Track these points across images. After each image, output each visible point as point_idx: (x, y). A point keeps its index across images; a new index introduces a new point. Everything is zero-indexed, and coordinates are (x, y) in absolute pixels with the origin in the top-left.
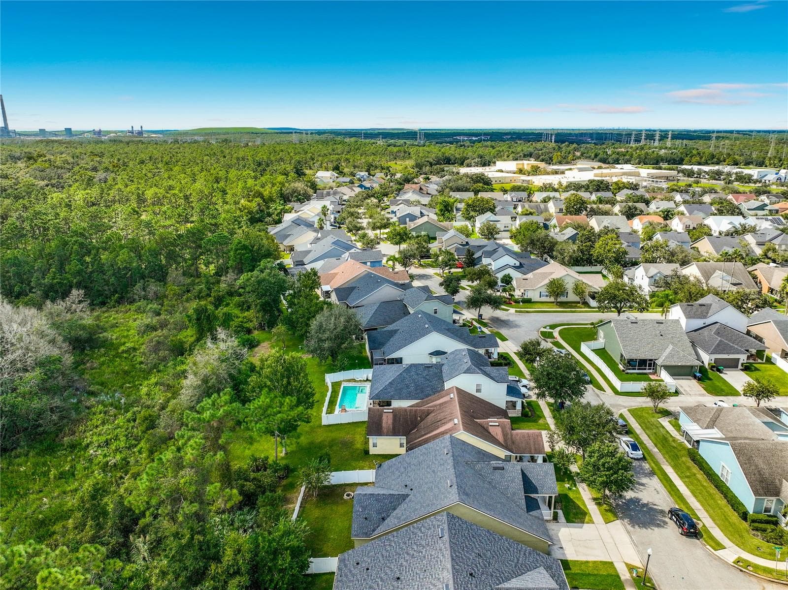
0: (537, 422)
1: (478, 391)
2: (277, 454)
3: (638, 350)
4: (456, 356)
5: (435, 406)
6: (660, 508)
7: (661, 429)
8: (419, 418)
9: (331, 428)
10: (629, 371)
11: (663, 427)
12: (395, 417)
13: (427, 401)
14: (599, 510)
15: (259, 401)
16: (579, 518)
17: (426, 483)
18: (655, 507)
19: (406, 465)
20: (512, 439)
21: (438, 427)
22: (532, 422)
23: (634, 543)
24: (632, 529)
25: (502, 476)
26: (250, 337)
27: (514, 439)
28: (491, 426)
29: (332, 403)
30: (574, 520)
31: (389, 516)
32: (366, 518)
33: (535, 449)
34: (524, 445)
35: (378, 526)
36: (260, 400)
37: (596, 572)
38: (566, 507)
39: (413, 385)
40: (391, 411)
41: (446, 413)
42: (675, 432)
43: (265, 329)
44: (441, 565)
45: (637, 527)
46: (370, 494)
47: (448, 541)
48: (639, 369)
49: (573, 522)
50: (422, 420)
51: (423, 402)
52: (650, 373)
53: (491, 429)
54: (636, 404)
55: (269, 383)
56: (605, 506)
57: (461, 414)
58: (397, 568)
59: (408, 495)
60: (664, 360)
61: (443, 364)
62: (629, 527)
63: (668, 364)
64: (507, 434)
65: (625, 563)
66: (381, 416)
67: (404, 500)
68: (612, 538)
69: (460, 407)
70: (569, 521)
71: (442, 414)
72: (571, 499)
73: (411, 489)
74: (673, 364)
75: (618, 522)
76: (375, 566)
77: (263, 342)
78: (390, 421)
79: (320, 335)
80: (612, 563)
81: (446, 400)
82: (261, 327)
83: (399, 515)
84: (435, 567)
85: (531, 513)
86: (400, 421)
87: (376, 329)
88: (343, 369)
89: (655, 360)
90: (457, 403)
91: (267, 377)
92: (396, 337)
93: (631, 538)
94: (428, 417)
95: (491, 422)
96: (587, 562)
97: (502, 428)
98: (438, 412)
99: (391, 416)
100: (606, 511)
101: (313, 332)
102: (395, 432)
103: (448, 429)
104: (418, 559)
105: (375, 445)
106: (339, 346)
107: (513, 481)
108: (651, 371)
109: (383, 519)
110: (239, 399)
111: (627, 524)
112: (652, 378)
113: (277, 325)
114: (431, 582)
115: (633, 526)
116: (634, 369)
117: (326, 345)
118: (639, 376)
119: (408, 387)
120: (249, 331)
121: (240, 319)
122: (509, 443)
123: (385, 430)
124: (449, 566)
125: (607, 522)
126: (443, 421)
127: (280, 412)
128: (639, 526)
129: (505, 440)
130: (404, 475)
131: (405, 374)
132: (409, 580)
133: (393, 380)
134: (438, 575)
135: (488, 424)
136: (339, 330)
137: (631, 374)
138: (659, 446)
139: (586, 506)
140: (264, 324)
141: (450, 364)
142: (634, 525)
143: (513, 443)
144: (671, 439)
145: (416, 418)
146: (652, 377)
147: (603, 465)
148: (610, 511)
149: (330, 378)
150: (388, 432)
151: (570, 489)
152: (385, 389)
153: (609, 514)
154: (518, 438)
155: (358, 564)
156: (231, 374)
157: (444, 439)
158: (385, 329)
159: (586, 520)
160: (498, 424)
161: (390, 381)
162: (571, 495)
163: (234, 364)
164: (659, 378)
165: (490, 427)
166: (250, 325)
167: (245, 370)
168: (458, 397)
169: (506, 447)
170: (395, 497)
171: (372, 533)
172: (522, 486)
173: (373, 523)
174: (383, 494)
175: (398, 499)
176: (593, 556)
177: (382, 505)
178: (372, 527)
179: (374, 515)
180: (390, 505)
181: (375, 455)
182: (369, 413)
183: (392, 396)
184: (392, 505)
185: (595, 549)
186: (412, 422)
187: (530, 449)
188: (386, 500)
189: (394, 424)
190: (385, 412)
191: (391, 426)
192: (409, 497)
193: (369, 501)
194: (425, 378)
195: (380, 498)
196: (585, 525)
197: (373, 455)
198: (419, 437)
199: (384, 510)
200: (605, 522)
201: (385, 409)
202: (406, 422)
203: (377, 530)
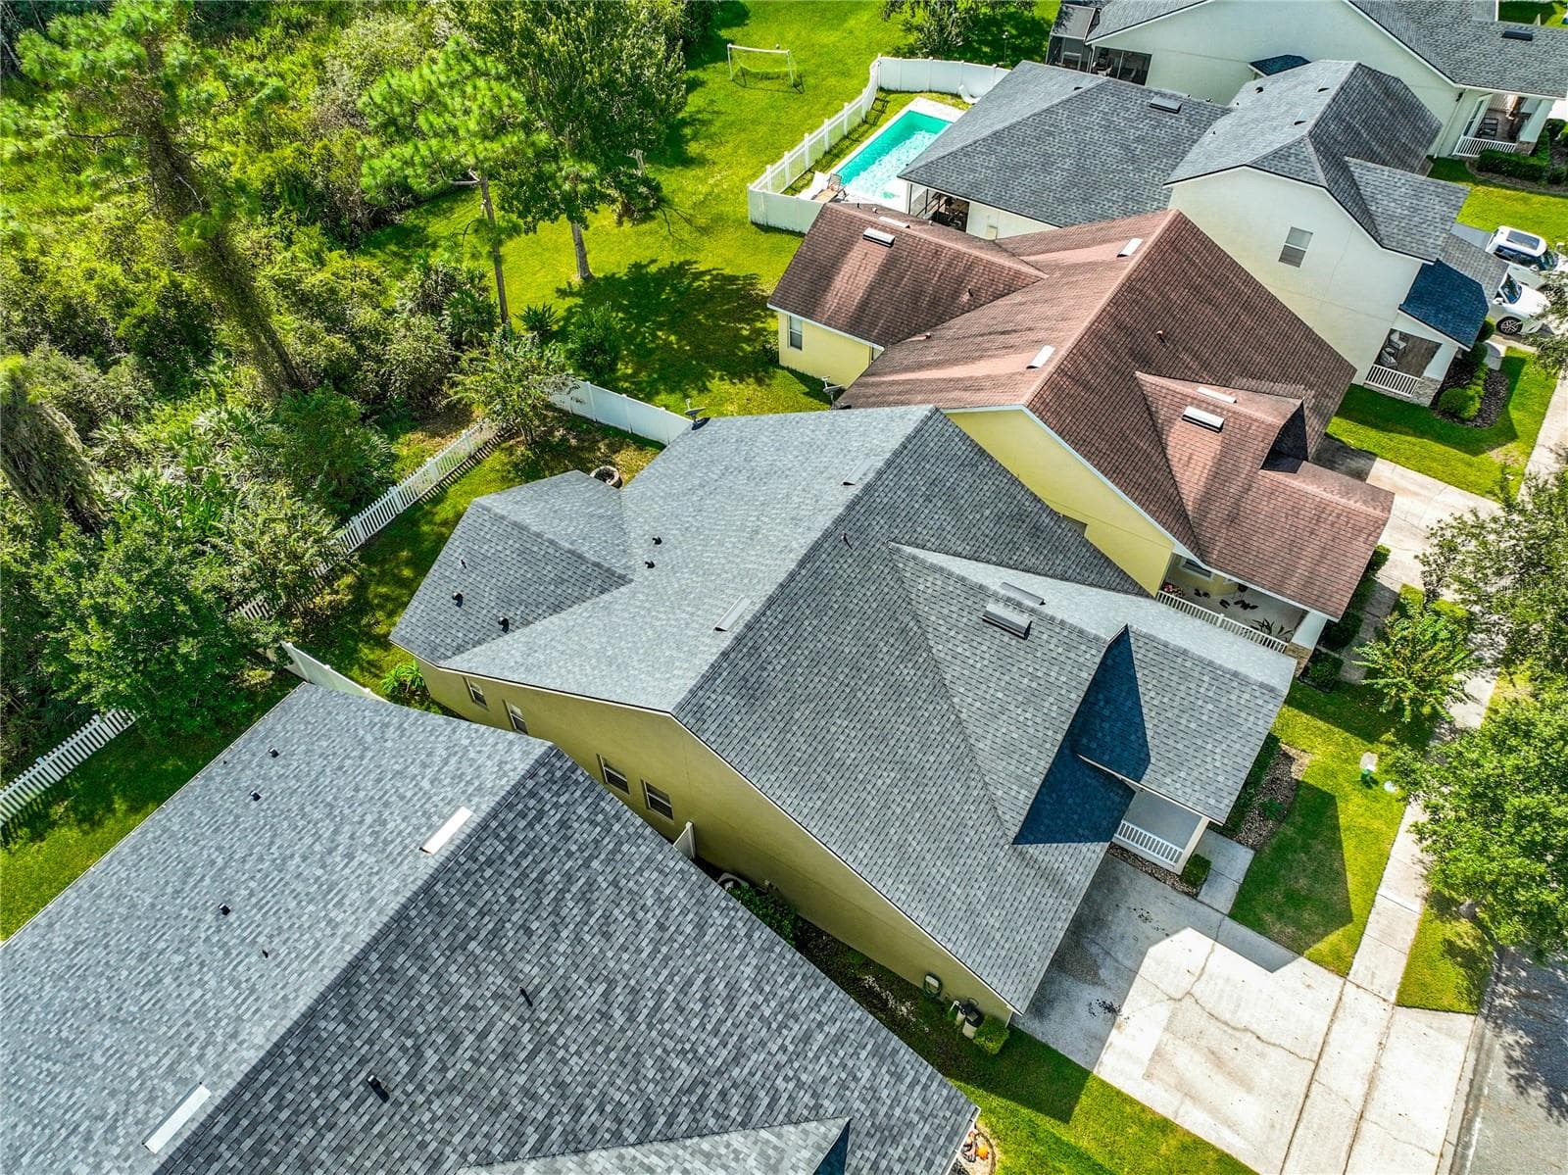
0: (1479, 452)
1: (1290, 256)
5: (1055, 268)
8: (966, 297)
12: (889, 266)
14: (1420, 932)
16: (1297, 923)
20: (1237, 504)
21: (981, 354)
22: (1456, 446)
24: (1506, 1089)
25: (1003, 662)
27: (1247, 505)
29: (834, 158)
30: (1268, 918)
31: (528, 623)
33: (1309, 583)
35: (479, 643)
38: (1282, 849)
40: (891, 237)
41: (1050, 312)
45: (1538, 1094)
46: (515, 524)
47: (417, 884)
49: (1256, 926)
50: (975, 304)
53: (1176, 434)
56: (1465, 926)
57: (1090, 332)
61: (1229, 112)
62: (1499, 1076)
64: (1231, 477)
66: (845, 247)
67: (602, 592)
68: (1372, 1082)
69: (1112, 304)
70: (1243, 910)
71: (1039, 310)
72: (1336, 828)
73: (651, 566)
75: (1464, 1023)
78: (866, 277)
81: (1101, 257)
85: (1032, 850)
86: (897, 285)
90: (1119, 282)
93: (1466, 1127)
94: (999, 302)
95: (1200, 403)
97: (1225, 445)
98: (1038, 294)
99: (880, 255)
102: (857, 324)
103: (994, 378)
105: (795, 342)
109: (505, 625)
111: (1499, 1054)
115: (1522, 1084)
119: (1047, 165)
122: (1216, 515)
123: (831, 301)
125: (1412, 1002)
126: (1012, 339)
128: (1551, 1099)
129: (1208, 498)
133: (1011, 127)
135: (1181, 406)
139: (1372, 886)
142: (1530, 1080)
143: (1233, 519)
145: (957, 294)
147: (1522, 818)
148: (1469, 960)
150: (836, 312)
151: (1368, 782)
152: (968, 152)
153: (1451, 972)
154: (1265, 507)
157: (903, 416)
159: (1323, 946)
160: (1220, 421)
162: (1352, 810)
165: (1179, 423)
168: (1146, 257)
169: (1189, 524)
170: (584, 568)
171: (449, 654)
172: (1060, 737)
173: (471, 623)
174: (551, 542)
175: (586, 579)
176: (1214, 1111)
177: (529, 575)
178: (460, 635)
179: (486, 601)
180: (552, 587)
181: (793, 372)
182: (814, 225)
183: (975, 185)
184: (559, 591)
185: (1250, 1090)
186: (934, 302)
187: (1288, 572)
188: (549, 568)
189: (871, 290)
190: (868, 238)
191: (859, 295)
192: (622, 589)
193: (499, 548)
194: (1127, 148)
195: (535, 549)
196: (1300, 969)
197: (788, 369)
198: (907, 369)
199: (524, 597)
200: (1400, 993)
201: (874, 225)
202: (917, 295)
203: (466, 655)
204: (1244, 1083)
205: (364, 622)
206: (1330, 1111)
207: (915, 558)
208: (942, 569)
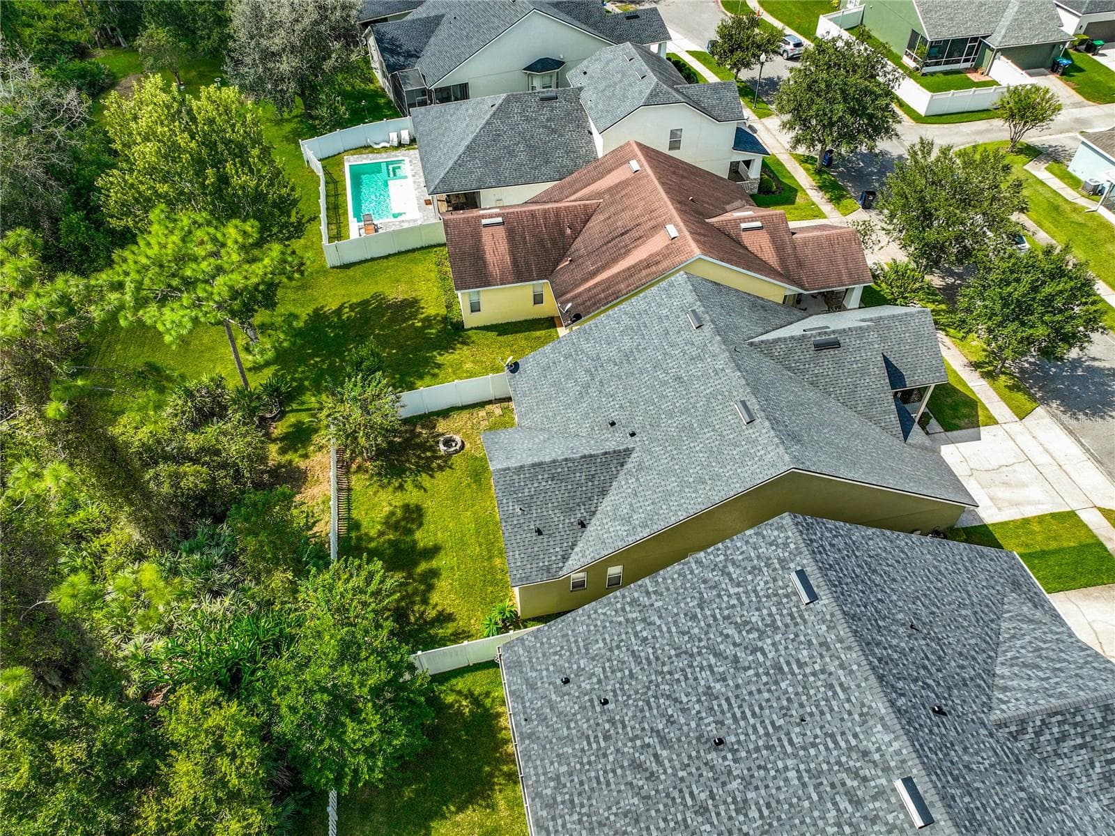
0: (793, 202)
1: (675, 145)
2: (237, 357)
3: (952, 19)
4: (607, 64)
5: (599, 195)
6: (1108, 366)
7: (1039, 188)
8: (569, 231)
9: (351, 272)
10: (926, 70)
11: (1043, 184)
12: (511, 235)
13: (571, 184)
14: (995, 389)
15: (148, 244)
16: (966, 416)
17: (670, 414)
18: (1096, 364)
19: (588, 364)
20: (796, 257)
21: (627, 250)
23: (1092, 454)
24: (1074, 422)
25: (839, 364)
26: (85, 64)
27: (800, 255)
28: (745, 230)
29: (336, 210)
30: (957, 421)
31: (594, 513)
32: (539, 532)
33: (850, 274)
34: (823, 267)
35: (574, 545)
36: (153, 241)
37: (1054, 545)
39: (521, 147)
40: (500, 220)
41: (637, 212)
42: (1069, 190)
43: (118, 44)
44: (849, 700)
45: (1081, 416)
46: (534, 465)
47: (839, 614)
48: (947, 63)
49: (958, 428)
50: (577, 233)
51: (562, 188)
52: (967, 70)
53: (747, 239)
54: (963, 139)
55: (163, 188)
56: (1003, 378)
57: (676, 209)
58: (699, 701)
59: (628, 452)
60: (1004, 37)
61: (580, 89)
62: (1066, 418)
63: (1012, 43)
64: (784, 243)
65: (1100, 509)
66: (477, 237)
67: (622, 465)
68: (1047, 451)
69: (667, 193)
70: (946, 426)
71: (626, 215)
73: (633, 435)
74: (1023, 43)
75: (1040, 411)
76: (622, 689)
77: (125, 76)
78: (503, 247)
79: (264, 42)
80: (1072, 515)
81: (623, 178)
82: (108, 40)
83: (625, 510)
84: (832, 710)
86: (525, 243)
87: (385, 20)
88: (339, 124)
89: (984, 38)
90: (657, 183)
91: (152, 171)
92: (442, 32)
93: (1082, 444)
94: (589, 224)
95: (744, 220)
96: (1026, 521)
97: (770, 233)
98: (612, 209)
99: (501, 232)
100: (1010, 388)
101: (242, 36)
102: (520, 274)
103: (657, 254)
104: (757, 675)
105: (475, 308)
106: (315, 68)
107: (863, 372)
108: (968, 65)
109: (581, 524)
110: (97, 230)
111: (1059, 413)
112: (976, 80)
113: (146, 28)
114: (839, 763)
115: (1075, 417)
116: (937, 64)
117: (286, 65)
118: (949, 77)
119: (511, 153)
120: (81, 52)
121: (49, 22)
122: (792, 264)
123: (495, 271)
124: (881, 707)
125: (1022, 415)
126: (634, 234)
127: (220, 270)
128: (1086, 414)
129: (782, 261)
130: (593, 391)
131: (498, 123)
132: (757, 749)
133: (474, 140)
134: (855, 736)
135: (737, 225)
136: (307, 21)
137: (933, 74)
138: (1047, 224)
139: (965, 385)
140: (113, 29)
141: (601, 87)
142: (1075, 414)
143: (800, 264)
144: (1068, 208)
145: (562, 233)
146: (974, 77)
148: (1016, 388)
149: (312, 150)
150: (502, 274)
152: (459, 164)
153: (1020, 396)
154: (808, 251)
155: (567, 681)
156: (53, 165)
157: (671, 285)
158: (409, 18)
159: (981, 418)
160: (758, 224)
161: (466, 143)
163: (52, 137)
164: (987, 79)
165: (743, 234)
166: (81, 37)
167: (91, 150)
168: (651, 167)
169: (786, 276)
170: (599, 460)
171: (561, 565)
172: (887, 381)
173: (559, 538)
174: (566, 460)
175: (607, 465)
176: (1030, 503)
177: (570, 487)
178: (558, 549)
179: (556, 519)
180: (590, 484)
181: (477, 328)
182: (447, 233)
183: (479, 180)
184: (596, 483)
185: (1027, 486)
186: (554, 242)
187: (839, 273)
188: (578, 474)
189: (513, 252)
190: (486, 226)
191: (508, 258)
192: (633, 456)
193: (536, 485)
194: (546, 127)
195: (559, 470)
196: (984, 431)
197: (472, 329)
198: (585, 280)
199: (578, 500)
200: (1017, 415)
201: (484, 217)
202: (541, 243)
203: (573, 556)
204: (1024, 485)
205: (412, 619)
206: (1051, 472)
207: (762, 342)
208: (779, 339)
